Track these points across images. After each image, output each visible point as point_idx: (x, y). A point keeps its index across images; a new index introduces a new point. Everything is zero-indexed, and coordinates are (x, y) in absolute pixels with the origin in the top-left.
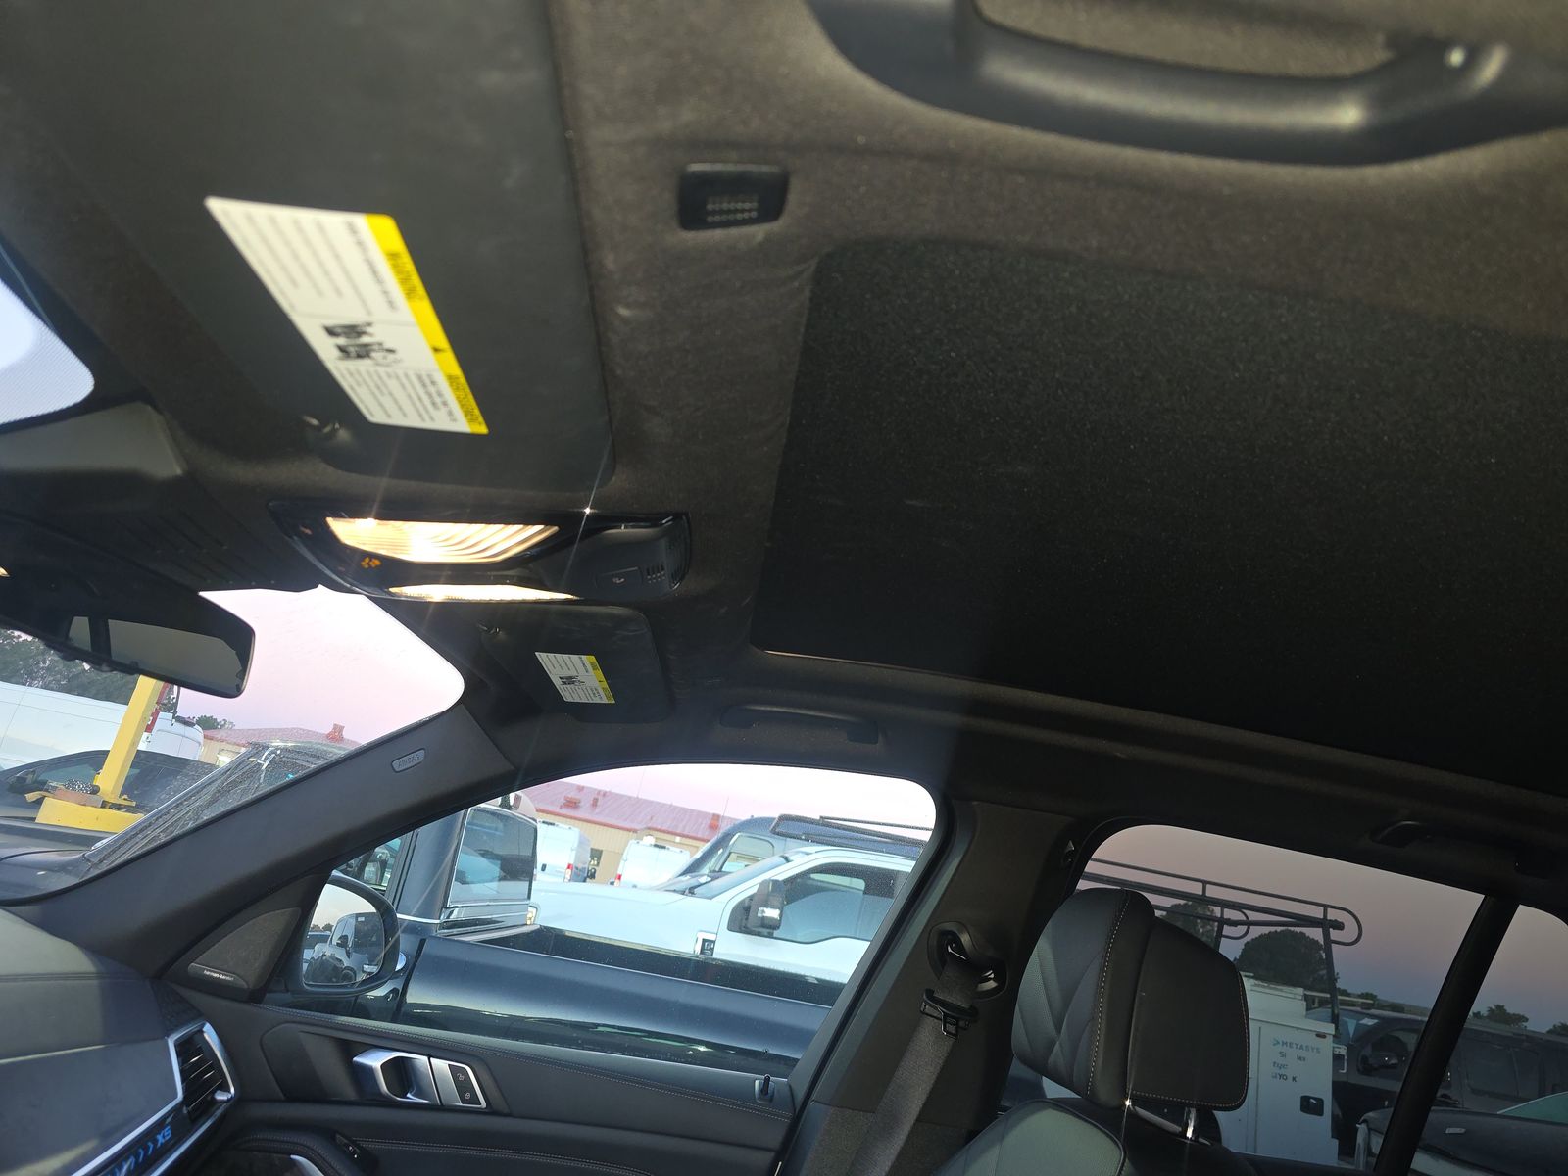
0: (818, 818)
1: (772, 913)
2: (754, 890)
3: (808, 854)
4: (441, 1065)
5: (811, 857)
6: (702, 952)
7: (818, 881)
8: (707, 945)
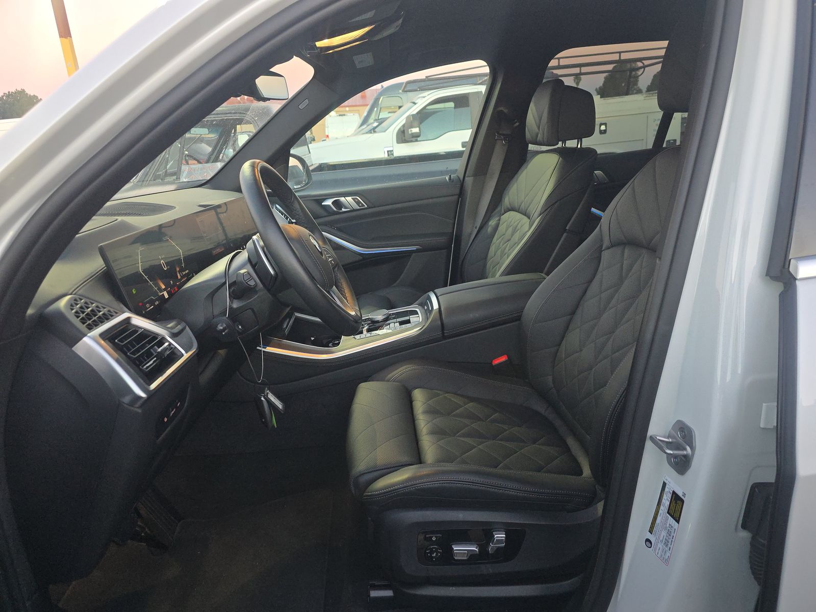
0: (425, 78)
1: (415, 130)
2: (404, 122)
3: (424, 97)
4: (349, 199)
5: (426, 98)
6: (388, 155)
7: (431, 109)
8: (390, 152)
